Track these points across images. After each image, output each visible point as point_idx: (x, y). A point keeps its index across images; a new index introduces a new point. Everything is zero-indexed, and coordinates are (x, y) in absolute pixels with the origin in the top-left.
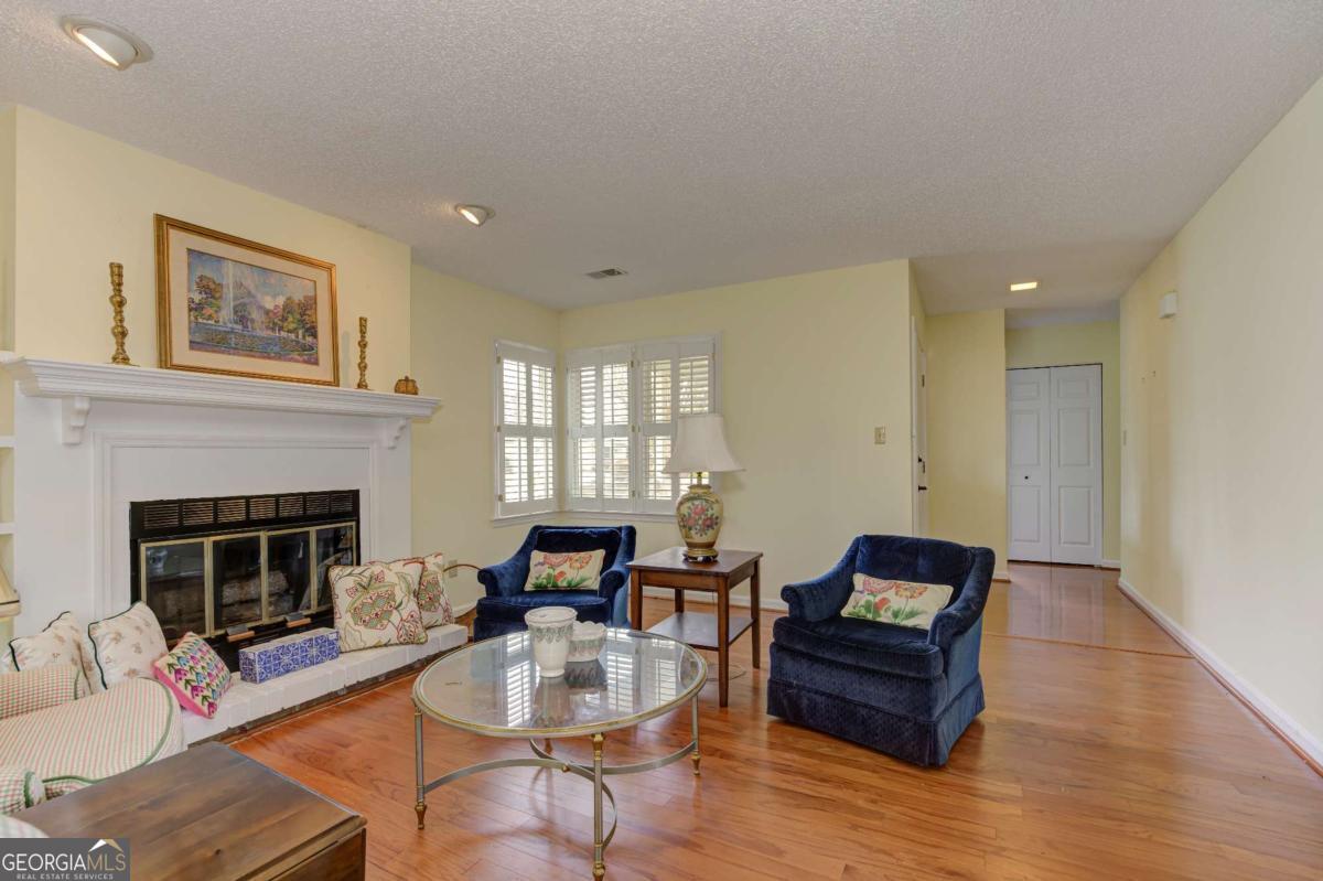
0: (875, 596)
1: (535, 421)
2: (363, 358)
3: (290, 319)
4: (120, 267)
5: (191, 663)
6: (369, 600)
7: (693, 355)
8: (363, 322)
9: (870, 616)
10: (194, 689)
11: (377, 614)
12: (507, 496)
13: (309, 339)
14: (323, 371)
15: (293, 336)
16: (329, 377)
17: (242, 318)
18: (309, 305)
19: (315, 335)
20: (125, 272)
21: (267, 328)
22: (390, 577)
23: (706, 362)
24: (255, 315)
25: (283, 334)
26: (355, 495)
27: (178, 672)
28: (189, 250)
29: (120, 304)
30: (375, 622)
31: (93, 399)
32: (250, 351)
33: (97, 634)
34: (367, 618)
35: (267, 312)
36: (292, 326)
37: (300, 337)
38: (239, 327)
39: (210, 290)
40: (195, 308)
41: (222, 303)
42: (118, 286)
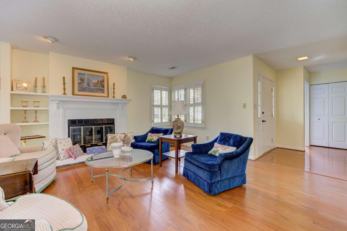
0: (216, 149)
1: (163, 104)
2: (114, 91)
3: (99, 84)
4: (64, 77)
5: (73, 149)
6: (113, 141)
7: (198, 86)
8: (114, 84)
9: (214, 154)
10: (73, 154)
12: (155, 121)
13: (102, 88)
14: (105, 94)
15: (99, 88)
16: (106, 95)
17: (89, 85)
18: (103, 81)
19: (104, 87)
20: (65, 78)
21: (94, 86)
22: (117, 137)
23: (201, 88)
24: (91, 84)
25: (97, 87)
26: (113, 120)
27: (70, 150)
28: (78, 73)
29: (64, 84)
31: (60, 101)
32: (90, 91)
33: (57, 142)
35: (94, 83)
36: (99, 86)
37: (101, 88)
38: (88, 87)
39: (82, 80)
40: (79, 84)
41: (85, 82)
42: (64, 81)
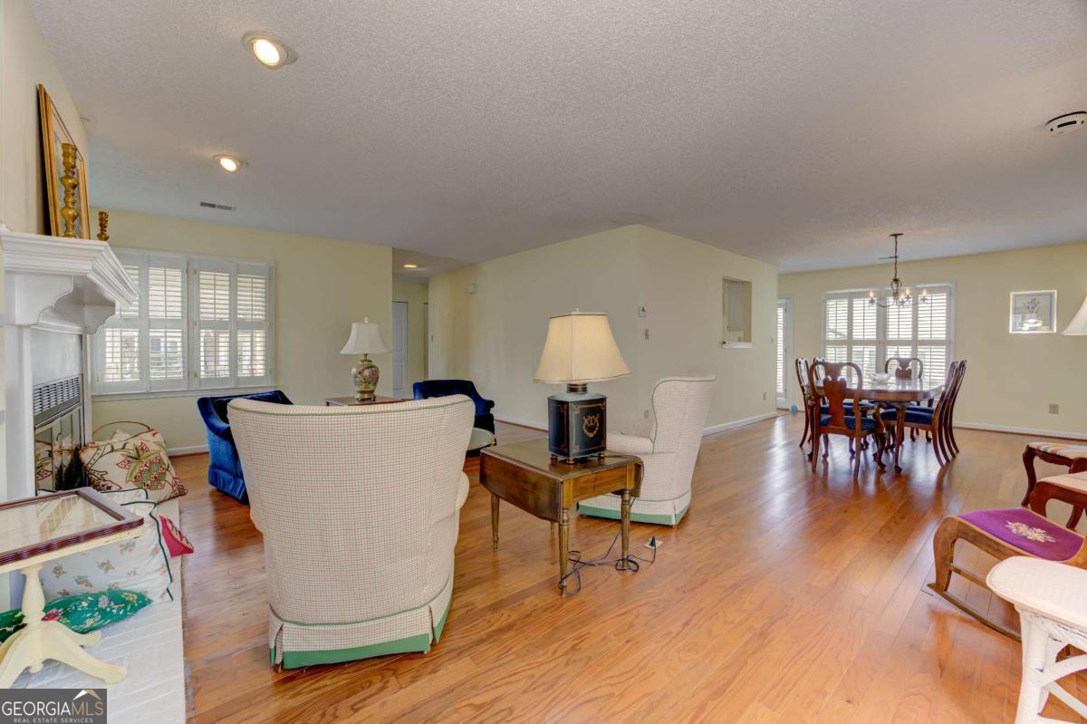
6: (145, 468)
11: (156, 478)
23: (264, 281)
30: (156, 483)
34: (149, 482)
